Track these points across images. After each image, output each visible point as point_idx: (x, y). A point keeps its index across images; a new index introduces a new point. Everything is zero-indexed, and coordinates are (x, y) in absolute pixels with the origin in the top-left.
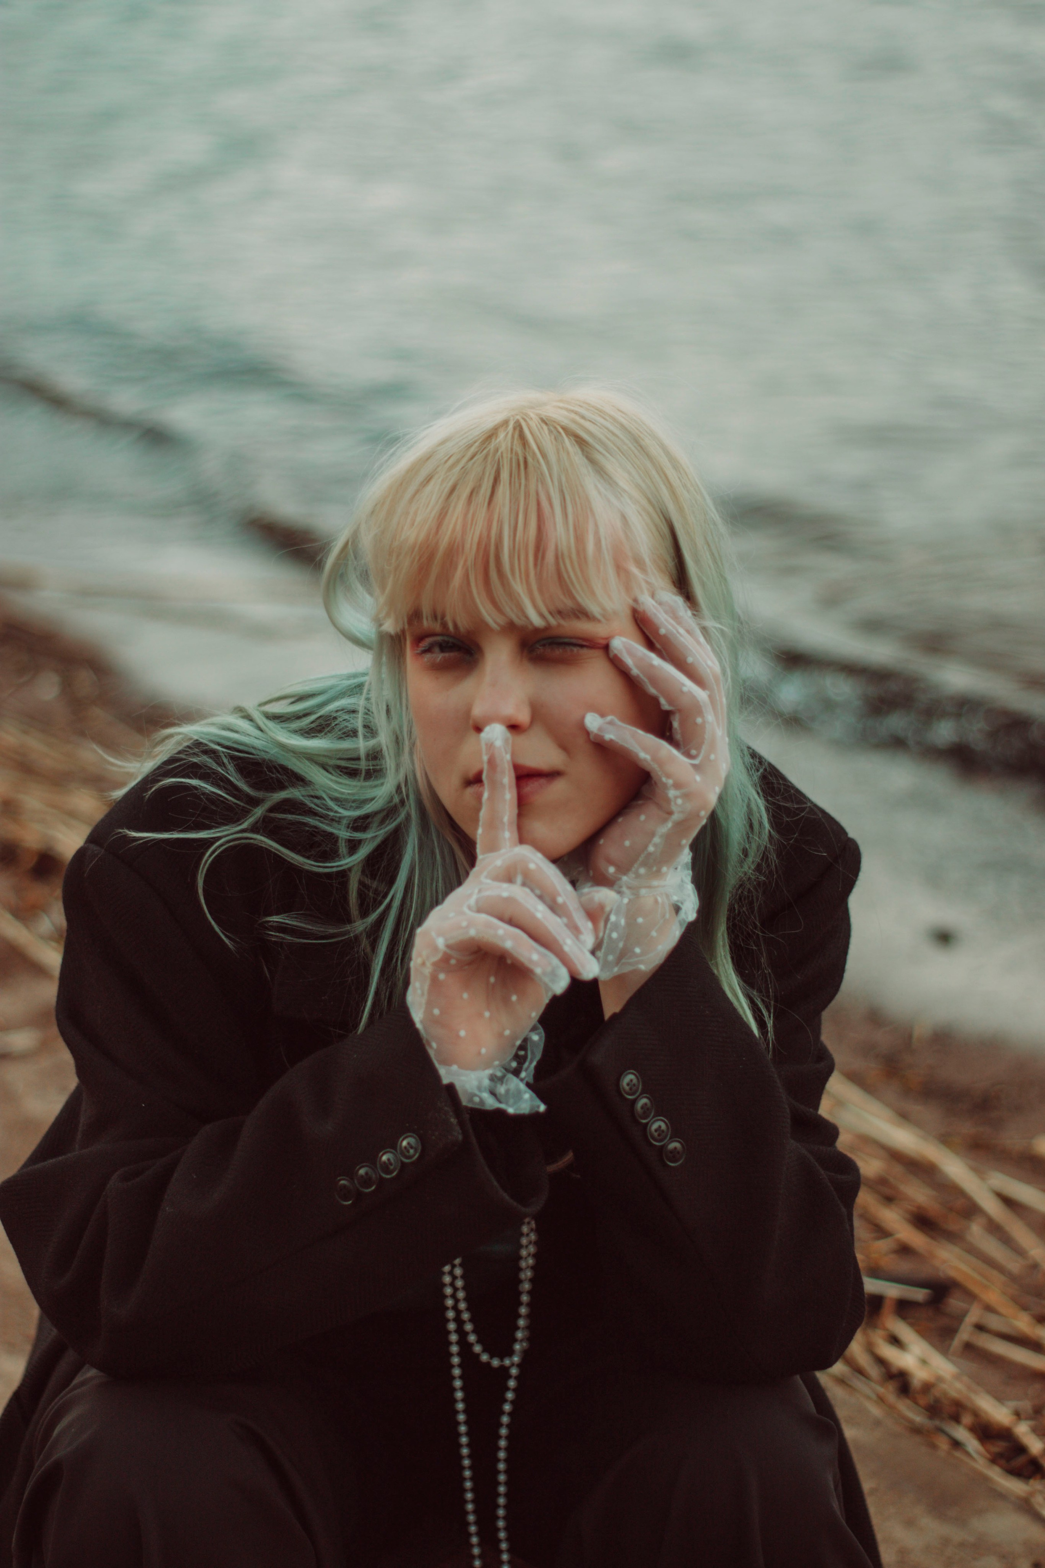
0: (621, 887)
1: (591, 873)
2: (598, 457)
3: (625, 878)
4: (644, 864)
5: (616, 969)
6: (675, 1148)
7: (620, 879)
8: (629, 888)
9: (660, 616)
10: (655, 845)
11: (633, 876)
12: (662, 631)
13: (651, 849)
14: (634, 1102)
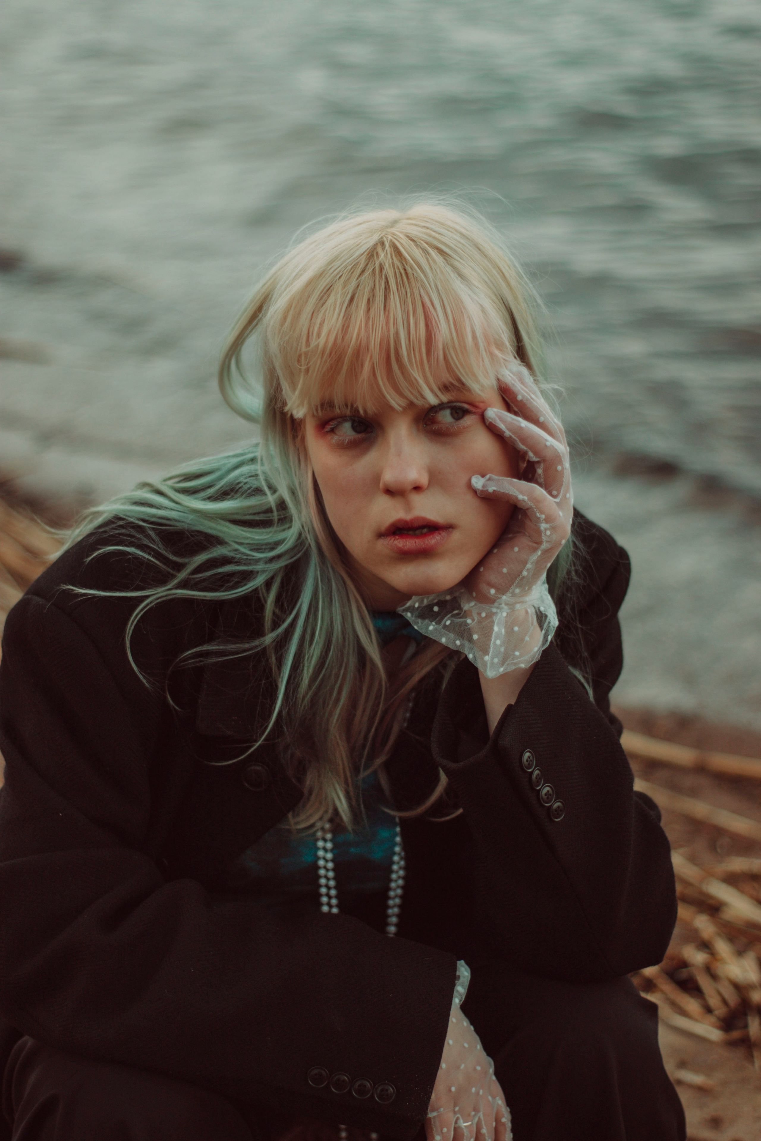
0: (500, 604)
1: (474, 594)
2: (456, 264)
3: (504, 597)
4: (519, 586)
5: (502, 669)
6: (559, 807)
7: (500, 598)
8: (506, 604)
9: (517, 386)
10: (528, 570)
11: (510, 595)
12: (520, 398)
13: (525, 573)
14: (532, 773)
